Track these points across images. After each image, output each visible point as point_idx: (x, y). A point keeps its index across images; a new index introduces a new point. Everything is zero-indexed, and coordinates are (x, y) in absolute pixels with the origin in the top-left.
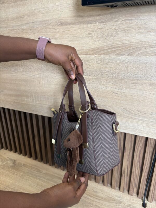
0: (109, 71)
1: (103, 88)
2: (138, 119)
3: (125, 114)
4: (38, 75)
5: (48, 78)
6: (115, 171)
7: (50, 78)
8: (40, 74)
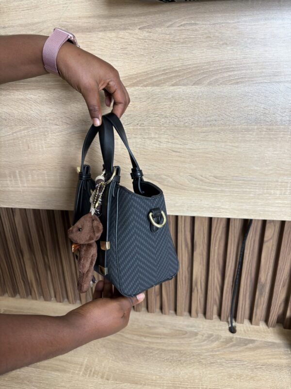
0: (163, 113)
1: (155, 145)
2: (216, 191)
3: (194, 186)
4: (23, 132)
5: (45, 135)
6: (182, 285)
7: (50, 135)
8: (28, 128)
